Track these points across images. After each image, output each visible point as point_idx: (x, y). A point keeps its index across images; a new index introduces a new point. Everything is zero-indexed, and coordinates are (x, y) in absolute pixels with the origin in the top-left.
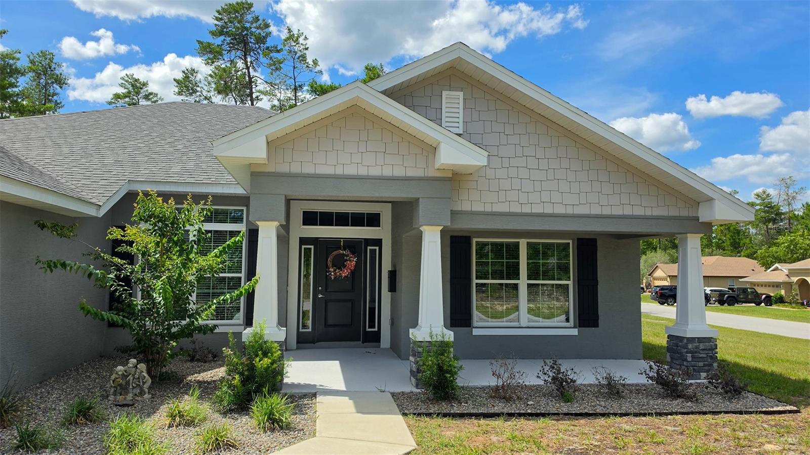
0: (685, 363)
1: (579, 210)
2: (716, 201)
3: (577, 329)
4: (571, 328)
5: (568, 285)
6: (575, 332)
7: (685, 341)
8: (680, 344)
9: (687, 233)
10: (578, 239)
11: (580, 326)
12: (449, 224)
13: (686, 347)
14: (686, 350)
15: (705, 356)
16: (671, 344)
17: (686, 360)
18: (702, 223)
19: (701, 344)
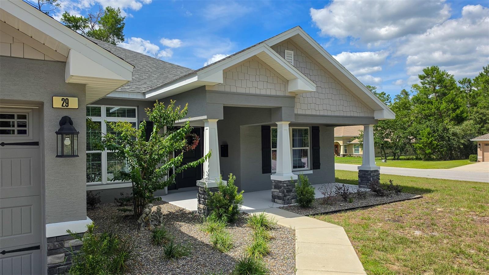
0: (369, 182)
1: (337, 114)
2: (384, 110)
3: (312, 171)
4: (309, 170)
5: (307, 149)
6: (311, 172)
7: (370, 172)
8: (367, 173)
9: (369, 124)
10: (312, 127)
11: (313, 169)
12: (294, 121)
13: (370, 174)
14: (370, 176)
15: (376, 178)
16: (361, 174)
17: (370, 180)
18: (376, 120)
19: (375, 173)
